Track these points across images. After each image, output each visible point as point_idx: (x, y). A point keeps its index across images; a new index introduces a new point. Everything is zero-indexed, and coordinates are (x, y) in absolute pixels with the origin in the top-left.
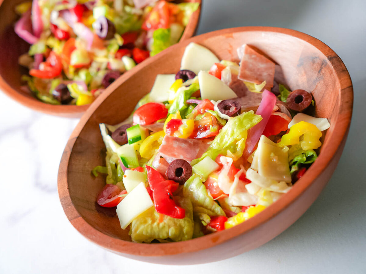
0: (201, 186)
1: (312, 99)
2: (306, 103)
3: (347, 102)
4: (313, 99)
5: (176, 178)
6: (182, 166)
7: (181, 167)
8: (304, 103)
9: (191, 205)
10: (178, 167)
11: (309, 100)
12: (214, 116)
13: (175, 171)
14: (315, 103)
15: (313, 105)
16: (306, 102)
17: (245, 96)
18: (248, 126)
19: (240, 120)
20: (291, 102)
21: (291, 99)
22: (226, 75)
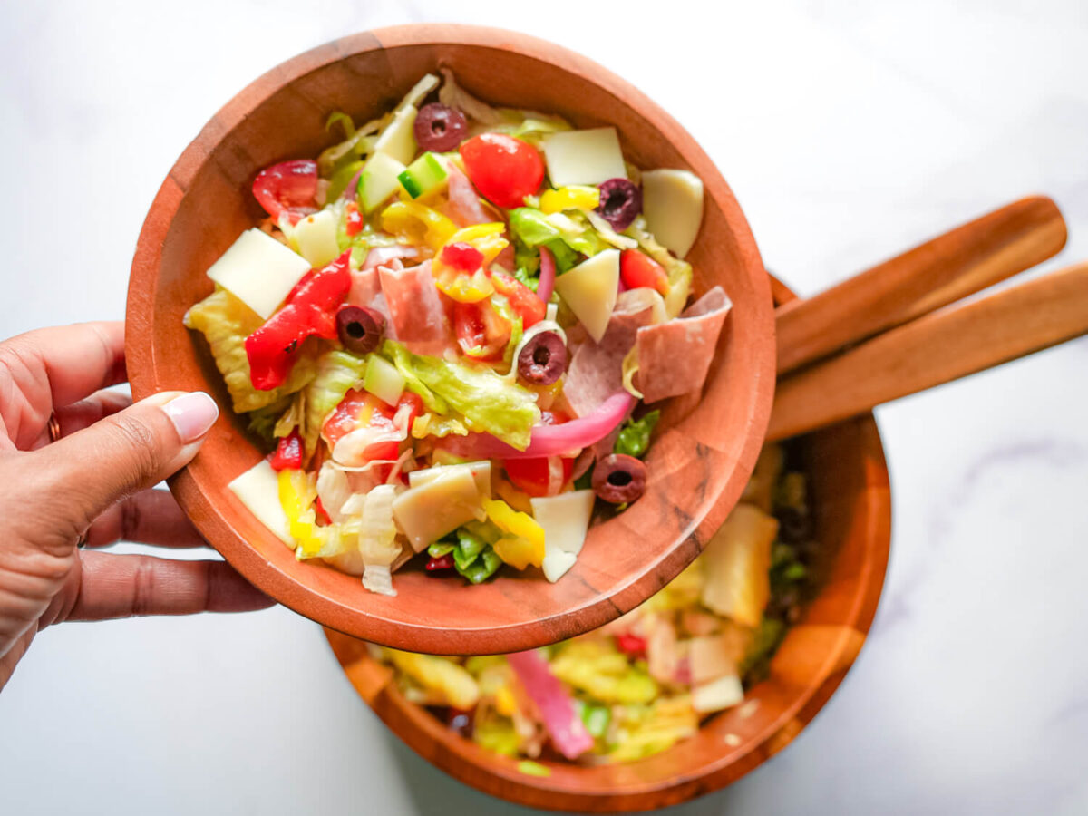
0: (339, 392)
1: (629, 501)
2: (615, 496)
3: (577, 625)
4: (630, 504)
5: (345, 330)
7: (366, 331)
8: (613, 493)
9: (303, 384)
10: (364, 327)
11: (623, 498)
12: (508, 341)
13: (354, 321)
14: (622, 511)
15: (616, 510)
16: (619, 495)
17: (610, 354)
18: (496, 429)
19: (505, 406)
20: (609, 467)
21: (614, 465)
22: (639, 299)
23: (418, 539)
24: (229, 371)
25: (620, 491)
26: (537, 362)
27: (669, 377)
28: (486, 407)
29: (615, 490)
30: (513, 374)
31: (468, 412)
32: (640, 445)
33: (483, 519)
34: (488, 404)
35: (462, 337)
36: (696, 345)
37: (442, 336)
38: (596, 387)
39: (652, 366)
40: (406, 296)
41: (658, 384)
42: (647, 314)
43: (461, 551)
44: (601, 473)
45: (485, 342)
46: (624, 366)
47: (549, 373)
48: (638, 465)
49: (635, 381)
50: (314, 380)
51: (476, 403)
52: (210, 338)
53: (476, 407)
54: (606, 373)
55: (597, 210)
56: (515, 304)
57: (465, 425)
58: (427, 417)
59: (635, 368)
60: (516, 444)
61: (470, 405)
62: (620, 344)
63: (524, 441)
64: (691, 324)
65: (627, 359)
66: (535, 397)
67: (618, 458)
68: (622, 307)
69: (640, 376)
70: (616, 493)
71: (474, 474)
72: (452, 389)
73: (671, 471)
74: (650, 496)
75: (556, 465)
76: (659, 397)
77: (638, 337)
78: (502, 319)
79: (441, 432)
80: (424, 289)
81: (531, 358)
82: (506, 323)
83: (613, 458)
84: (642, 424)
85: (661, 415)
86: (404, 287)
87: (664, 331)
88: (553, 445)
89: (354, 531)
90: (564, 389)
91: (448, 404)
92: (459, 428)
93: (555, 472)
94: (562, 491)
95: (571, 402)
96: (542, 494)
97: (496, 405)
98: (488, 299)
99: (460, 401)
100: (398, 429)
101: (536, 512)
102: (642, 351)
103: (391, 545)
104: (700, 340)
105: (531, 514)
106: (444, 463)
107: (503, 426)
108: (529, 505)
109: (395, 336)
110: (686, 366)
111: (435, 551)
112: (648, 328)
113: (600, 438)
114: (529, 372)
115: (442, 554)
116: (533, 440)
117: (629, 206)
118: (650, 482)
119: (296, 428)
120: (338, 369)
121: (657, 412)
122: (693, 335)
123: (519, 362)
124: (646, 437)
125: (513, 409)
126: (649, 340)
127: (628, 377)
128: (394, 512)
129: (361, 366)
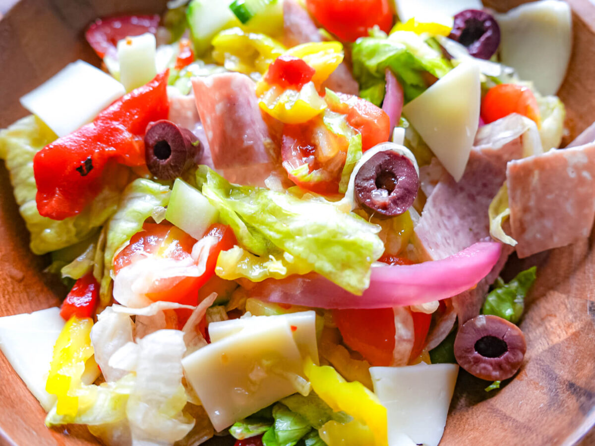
0: (135, 222)
1: (504, 378)
2: (485, 368)
4: (504, 384)
6: (175, 151)
8: (482, 365)
9: (103, 218)
11: (496, 373)
13: (160, 139)
14: (495, 392)
15: (487, 390)
16: (490, 368)
17: (472, 197)
18: (324, 266)
19: (334, 234)
20: (478, 330)
21: (484, 329)
22: (507, 129)
23: (217, 413)
24: (24, 202)
25: (491, 364)
26: (379, 186)
27: (548, 223)
28: (310, 236)
29: (485, 362)
30: (348, 200)
31: (289, 245)
32: (514, 309)
33: (305, 393)
34: (313, 232)
35: (287, 159)
36: (581, 181)
37: (264, 160)
38: (456, 234)
39: (526, 210)
40: (219, 107)
41: (534, 233)
42: (518, 145)
43: (274, 434)
44: (467, 339)
45: (315, 166)
46: (491, 212)
47: (395, 202)
48: (514, 331)
49: (506, 224)
50: (115, 212)
51: (300, 232)
52: (10, 164)
53: (297, 237)
54: (469, 219)
55: (451, 37)
56: (353, 120)
57: (285, 263)
58: (236, 251)
59: (507, 212)
60: (349, 285)
61: (289, 236)
62: (485, 185)
63: (361, 281)
64: (574, 154)
65: (494, 202)
66: (376, 229)
67: (488, 320)
68: (485, 141)
69: (511, 220)
70: (486, 367)
71: (294, 328)
72: (271, 219)
73: (556, 340)
74: (531, 372)
75: (404, 323)
76: (536, 250)
77: (508, 172)
78: (335, 136)
79: (256, 273)
80: (241, 99)
81: (372, 181)
82: (340, 140)
83: (481, 321)
84: (514, 285)
85: (538, 273)
86: (217, 96)
87: (540, 164)
88: (399, 292)
89: (126, 391)
90: (416, 229)
91: (266, 239)
92: (276, 268)
93: (403, 331)
94: (412, 360)
95: (425, 245)
96: (387, 361)
97: (323, 235)
98: (319, 117)
99: (278, 232)
100: (197, 263)
101: (378, 385)
102: (514, 189)
103: (176, 417)
104: (586, 174)
105: (371, 388)
106: (256, 313)
107: (333, 261)
108: (368, 375)
109: (211, 161)
110: (569, 208)
111: (239, 432)
112: (520, 162)
113: (464, 289)
114: (369, 197)
115: (248, 435)
116: (372, 283)
117: (488, 39)
118: (531, 353)
119: (91, 269)
120: (139, 197)
121: (533, 269)
122: (577, 169)
123: (356, 185)
124: (519, 300)
125: (346, 238)
126: (523, 176)
127: (496, 223)
128: (184, 372)
129: (164, 192)
